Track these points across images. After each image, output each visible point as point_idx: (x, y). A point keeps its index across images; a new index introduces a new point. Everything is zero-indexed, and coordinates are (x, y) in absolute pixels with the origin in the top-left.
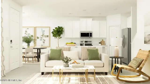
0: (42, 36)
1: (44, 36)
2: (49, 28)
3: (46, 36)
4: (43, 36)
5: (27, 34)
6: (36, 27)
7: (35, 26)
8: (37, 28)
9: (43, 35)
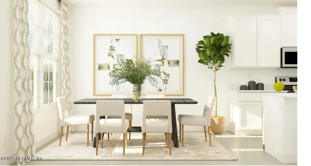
0: (160, 63)
1: (166, 63)
2: (182, 37)
3: (171, 63)
4: (163, 63)
5: (115, 57)
6: (142, 36)
7: (139, 33)
8: (144, 37)
9: (163, 59)
